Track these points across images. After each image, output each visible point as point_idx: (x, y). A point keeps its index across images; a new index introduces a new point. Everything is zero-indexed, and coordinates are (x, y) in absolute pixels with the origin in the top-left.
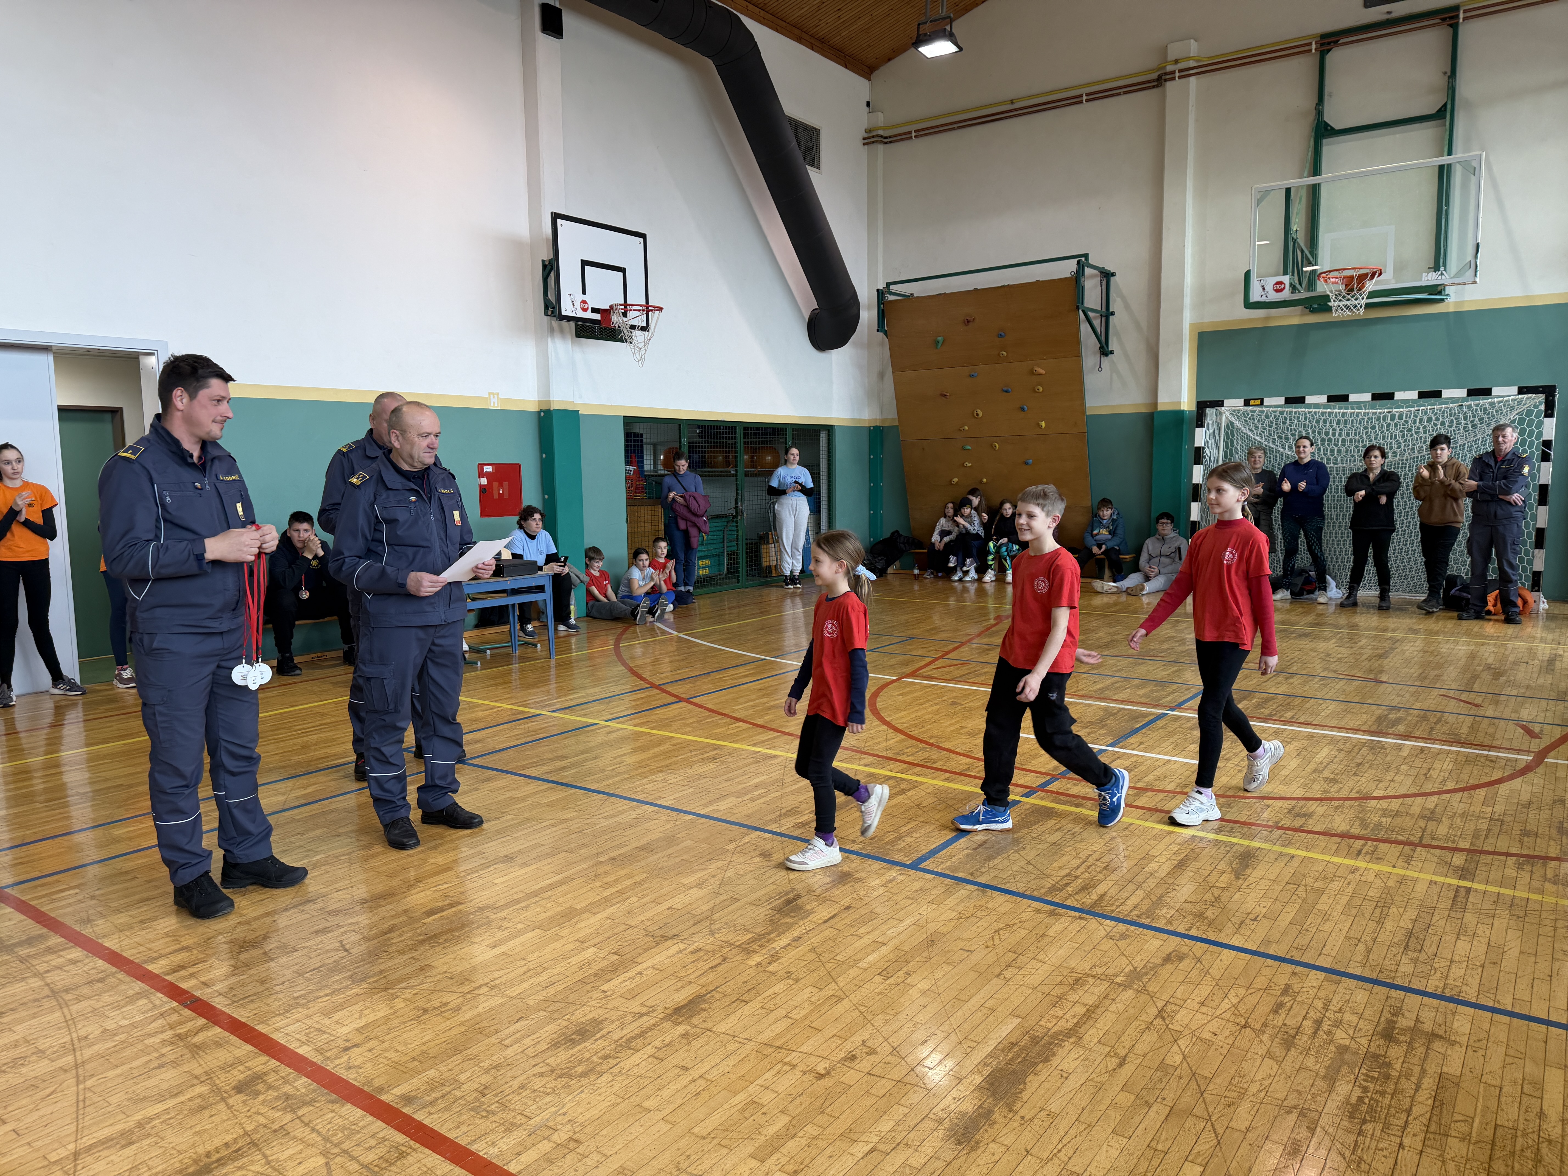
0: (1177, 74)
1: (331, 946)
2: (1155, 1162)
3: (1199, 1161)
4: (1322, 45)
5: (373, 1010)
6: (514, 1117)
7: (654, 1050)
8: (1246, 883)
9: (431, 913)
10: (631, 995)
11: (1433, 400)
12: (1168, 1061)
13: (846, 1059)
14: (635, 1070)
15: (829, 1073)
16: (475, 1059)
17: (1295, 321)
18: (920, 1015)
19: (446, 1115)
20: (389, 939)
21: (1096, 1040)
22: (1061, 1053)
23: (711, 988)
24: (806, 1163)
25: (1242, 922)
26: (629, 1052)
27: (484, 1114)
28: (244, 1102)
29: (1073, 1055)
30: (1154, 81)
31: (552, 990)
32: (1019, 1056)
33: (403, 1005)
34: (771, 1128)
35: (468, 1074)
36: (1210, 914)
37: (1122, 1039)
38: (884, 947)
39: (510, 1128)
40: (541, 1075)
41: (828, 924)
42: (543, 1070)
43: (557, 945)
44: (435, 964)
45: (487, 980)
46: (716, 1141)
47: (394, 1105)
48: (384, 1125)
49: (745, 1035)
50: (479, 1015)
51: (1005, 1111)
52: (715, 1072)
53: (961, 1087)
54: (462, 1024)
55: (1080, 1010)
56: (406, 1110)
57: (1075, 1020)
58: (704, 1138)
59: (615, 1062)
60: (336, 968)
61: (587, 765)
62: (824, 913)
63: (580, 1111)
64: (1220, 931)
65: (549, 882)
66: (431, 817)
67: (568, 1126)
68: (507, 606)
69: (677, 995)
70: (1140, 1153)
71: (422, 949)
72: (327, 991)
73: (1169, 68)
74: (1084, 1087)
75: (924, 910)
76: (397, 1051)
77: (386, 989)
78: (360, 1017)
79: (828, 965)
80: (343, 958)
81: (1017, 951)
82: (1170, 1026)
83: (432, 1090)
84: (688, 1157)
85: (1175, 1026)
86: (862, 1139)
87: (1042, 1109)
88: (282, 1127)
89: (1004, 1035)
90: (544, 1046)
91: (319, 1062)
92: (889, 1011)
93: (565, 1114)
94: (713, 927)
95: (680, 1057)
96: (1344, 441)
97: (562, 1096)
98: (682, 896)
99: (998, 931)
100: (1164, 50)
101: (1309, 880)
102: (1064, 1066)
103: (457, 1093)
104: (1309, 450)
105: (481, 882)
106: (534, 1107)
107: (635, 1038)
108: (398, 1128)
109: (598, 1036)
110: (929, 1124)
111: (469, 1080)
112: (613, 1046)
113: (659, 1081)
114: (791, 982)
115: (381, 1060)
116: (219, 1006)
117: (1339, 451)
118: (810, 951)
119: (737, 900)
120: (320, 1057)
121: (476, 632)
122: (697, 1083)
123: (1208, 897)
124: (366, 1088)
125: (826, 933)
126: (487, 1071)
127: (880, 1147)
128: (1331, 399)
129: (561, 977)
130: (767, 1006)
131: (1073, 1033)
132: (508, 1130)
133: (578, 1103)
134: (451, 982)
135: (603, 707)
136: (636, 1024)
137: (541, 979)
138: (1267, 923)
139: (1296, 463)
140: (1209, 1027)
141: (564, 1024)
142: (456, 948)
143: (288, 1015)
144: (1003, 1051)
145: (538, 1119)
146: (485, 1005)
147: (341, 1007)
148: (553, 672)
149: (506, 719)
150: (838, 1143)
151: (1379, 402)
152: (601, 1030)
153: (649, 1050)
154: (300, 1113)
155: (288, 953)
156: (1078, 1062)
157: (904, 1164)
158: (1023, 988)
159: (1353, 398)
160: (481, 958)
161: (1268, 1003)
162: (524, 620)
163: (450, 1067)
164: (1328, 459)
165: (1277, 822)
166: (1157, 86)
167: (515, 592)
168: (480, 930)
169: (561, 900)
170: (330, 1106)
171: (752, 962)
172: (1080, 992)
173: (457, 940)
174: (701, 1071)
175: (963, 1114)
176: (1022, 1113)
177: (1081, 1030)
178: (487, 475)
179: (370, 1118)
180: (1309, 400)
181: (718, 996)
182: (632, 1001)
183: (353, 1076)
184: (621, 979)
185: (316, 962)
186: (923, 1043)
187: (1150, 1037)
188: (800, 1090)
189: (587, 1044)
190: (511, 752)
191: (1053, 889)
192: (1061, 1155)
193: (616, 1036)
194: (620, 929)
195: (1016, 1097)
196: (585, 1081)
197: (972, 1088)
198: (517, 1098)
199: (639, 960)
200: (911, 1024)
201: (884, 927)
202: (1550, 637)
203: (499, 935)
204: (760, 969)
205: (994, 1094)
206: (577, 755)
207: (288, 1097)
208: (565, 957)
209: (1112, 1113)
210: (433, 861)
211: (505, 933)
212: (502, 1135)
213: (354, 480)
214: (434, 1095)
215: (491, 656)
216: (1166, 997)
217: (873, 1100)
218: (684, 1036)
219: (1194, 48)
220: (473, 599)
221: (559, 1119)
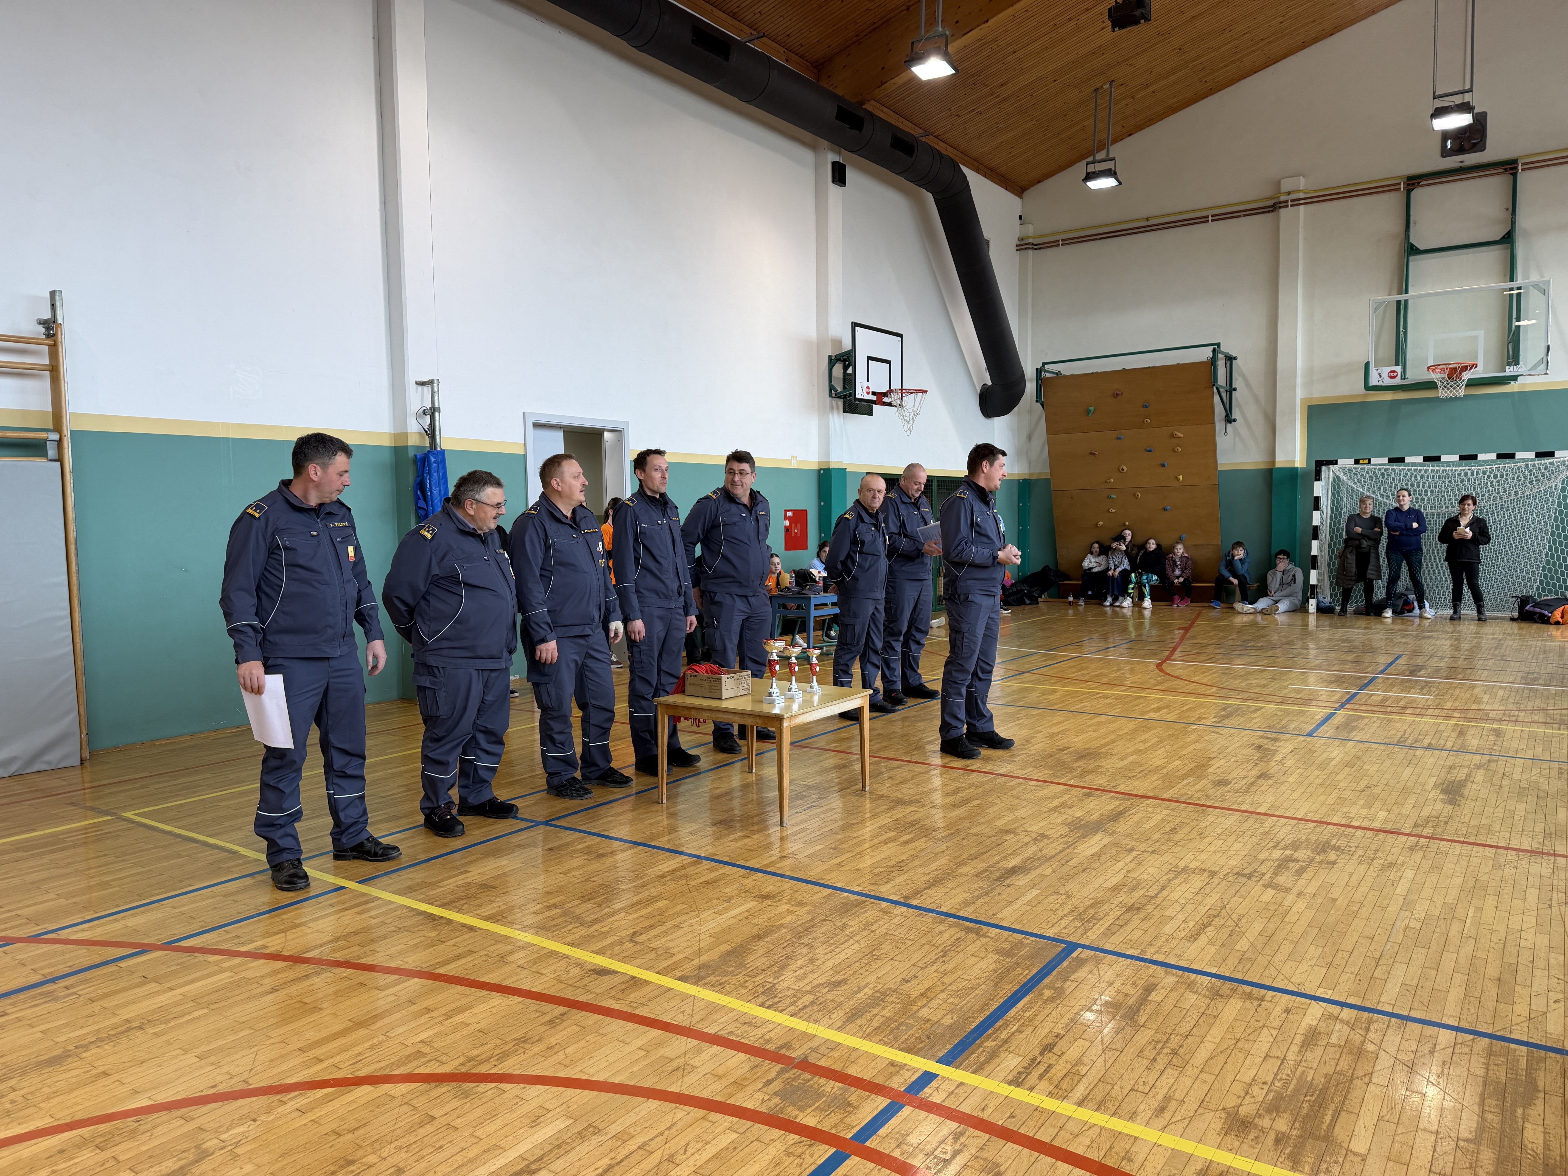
0: (1290, 203)
4: (1408, 185)
21: (1481, 781)
22: (1468, 785)
25: (1517, 750)
29: (1475, 785)
30: (1269, 207)
32: (1448, 785)
36: (1496, 748)
37: (1493, 781)
41: (1293, 753)
51: (1460, 798)
52: (1307, 791)
55: (1463, 775)
57: (1463, 778)
64: (1508, 753)
73: (1283, 198)
74: (1490, 792)
75: (1338, 750)
85: (1515, 778)
87: (1477, 797)
89: (1434, 782)
99: (1388, 754)
100: (1278, 184)
101: (1540, 737)
102: (1474, 788)
110: (1431, 801)
122: (1305, 793)
123: (1489, 743)
128: (1426, 459)
131: (1467, 780)
138: (1530, 750)
139: (1397, 509)
151: (1463, 462)
156: (1479, 787)
158: (1425, 769)
159: (1444, 458)
166: (1272, 211)
174: (1301, 791)
176: (1469, 798)
177: (1470, 780)
180: (1408, 460)
187: (1506, 781)
195: (1462, 794)
197: (1438, 792)
201: (1325, 754)
205: (1450, 794)
216: (1501, 771)
219: (1302, 183)
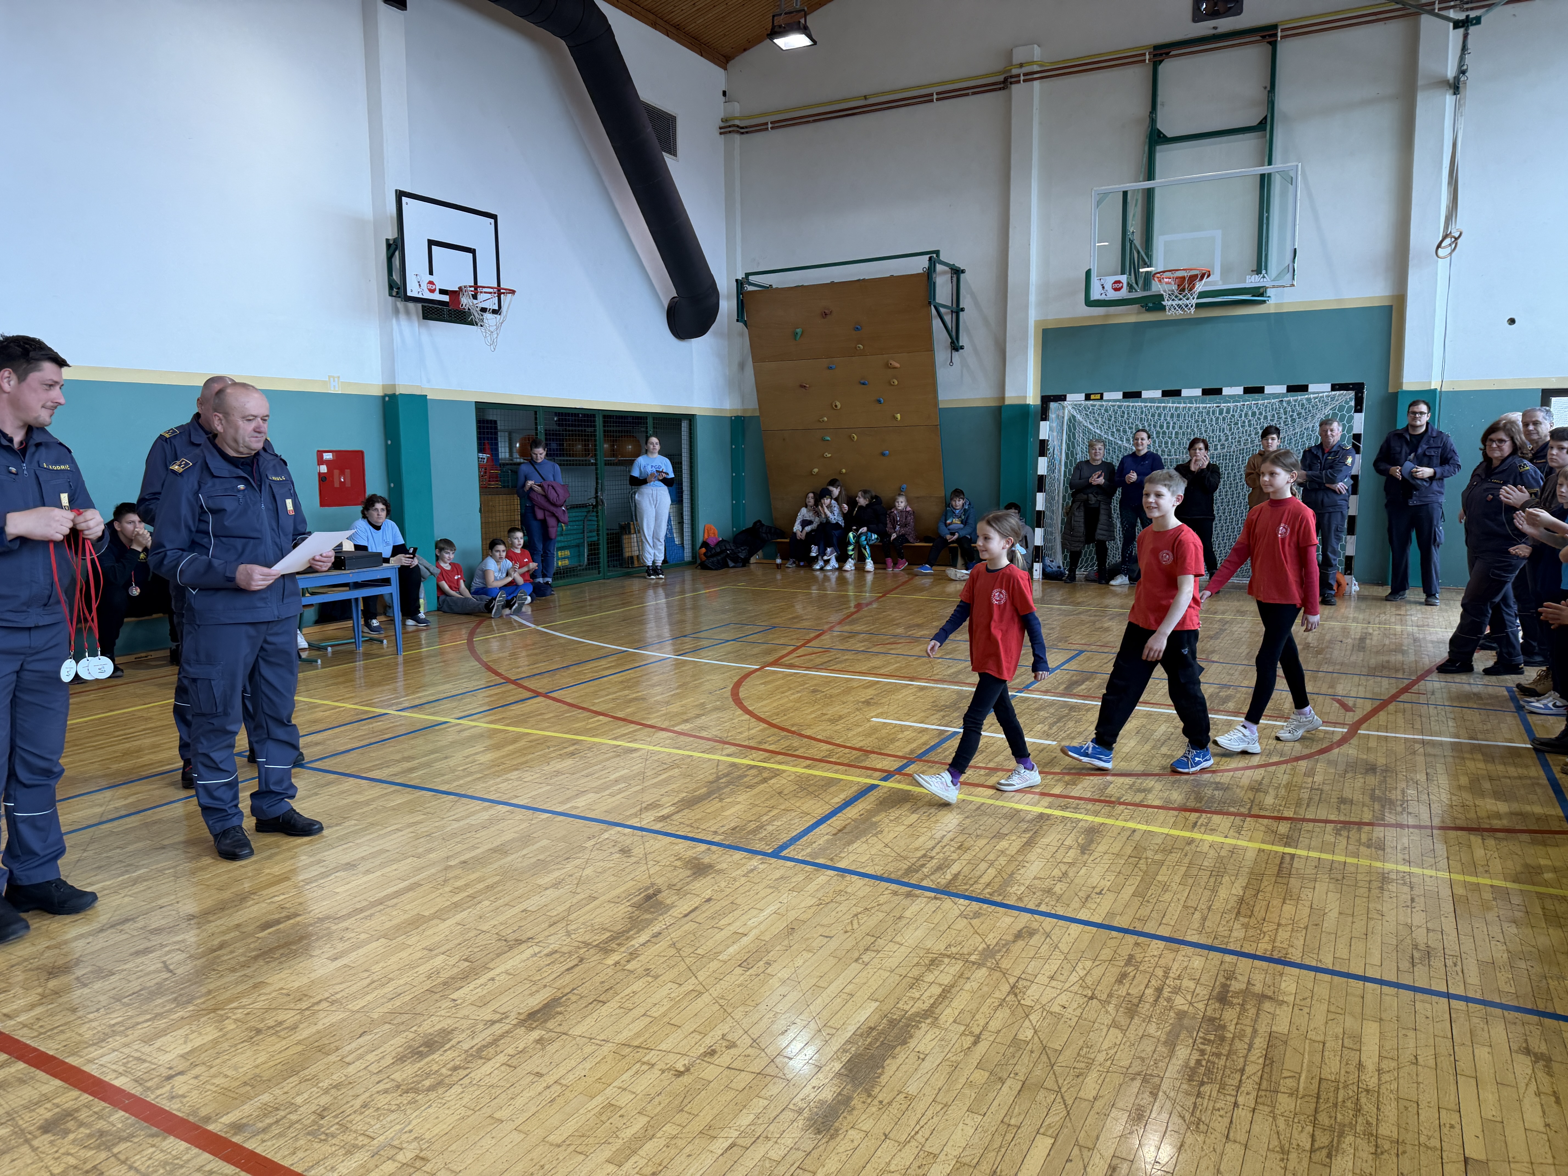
0: (1022, 78)
1: (153, 968)
2: (1009, 1137)
3: (1050, 1132)
4: (1154, 56)
5: (200, 1034)
6: (356, 1139)
7: (507, 1058)
8: (1092, 858)
9: (266, 926)
10: (482, 1003)
11: (1256, 396)
12: (1021, 1036)
13: (705, 1054)
14: (487, 1079)
15: (688, 1070)
16: (314, 1080)
17: (1133, 319)
18: (780, 1005)
19: (282, 1141)
20: (219, 957)
21: (952, 1020)
22: (919, 1034)
23: (567, 990)
24: (664, 1164)
25: (1089, 896)
26: (480, 1062)
27: (323, 1137)
28: (51, 1142)
29: (929, 1036)
30: (1000, 82)
31: (398, 1002)
32: (877, 1040)
33: (233, 1026)
34: (628, 1130)
35: (306, 1096)
36: (1058, 889)
37: (977, 1017)
38: (745, 938)
39: (351, 1150)
40: (386, 1091)
41: (689, 918)
42: (388, 1086)
43: (404, 954)
44: (269, 981)
45: (327, 995)
46: (572, 1148)
47: (223, 1135)
48: (211, 1157)
49: (602, 1037)
50: (318, 1032)
51: (864, 1096)
52: (571, 1076)
53: (820, 1075)
54: (299, 1043)
55: (936, 990)
56: (236, 1139)
57: (932, 1001)
58: (559, 1146)
59: (466, 1072)
60: (159, 990)
61: (438, 765)
62: (684, 906)
63: (428, 1126)
64: (1068, 905)
65: (395, 889)
66: (266, 825)
67: (415, 1144)
68: (349, 601)
69: (531, 999)
70: (994, 1129)
71: (256, 966)
72: (148, 1017)
73: (1015, 71)
74: (940, 1067)
75: (785, 898)
76: (226, 1076)
77: (214, 1010)
78: (185, 1042)
79: (688, 960)
80: (166, 979)
81: (875, 935)
82: (1022, 1002)
83: (265, 1115)
84: (542, 1167)
85: (1027, 1002)
86: (721, 1135)
87: (900, 1092)
88: (95, 1167)
89: (863, 1019)
90: (389, 1060)
91: (138, 1094)
92: (749, 1002)
93: (411, 1131)
94: (570, 928)
95: (535, 1063)
96: (1177, 433)
97: (408, 1112)
98: (537, 898)
99: (856, 915)
100: (1010, 53)
101: (1149, 854)
102: (921, 1048)
103: (293, 1117)
104: (1146, 442)
105: (320, 892)
106: (378, 1126)
107: (486, 1046)
108: (228, 1159)
109: (447, 1046)
110: (789, 1115)
111: (306, 1102)
112: (463, 1056)
113: (512, 1089)
114: (650, 979)
115: (208, 1087)
116: (23, 1040)
117: (1173, 444)
118: (670, 946)
119: (595, 898)
120: (140, 1089)
121: (317, 629)
122: (553, 1089)
123: (1057, 873)
124: (191, 1119)
125: (686, 927)
126: (326, 1092)
127: (740, 1141)
128: (1166, 394)
129: (408, 987)
130: (626, 1005)
131: (930, 1014)
132: (349, 1153)
133: (426, 1119)
134: (288, 998)
135: (454, 704)
136: (488, 1032)
137: (386, 990)
138: (1111, 897)
139: (1134, 455)
140: (1059, 1001)
141: (411, 1036)
142: (292, 963)
143: (103, 1044)
144: (861, 1035)
145: (382, 1138)
146: (326, 1021)
147: (164, 1033)
148: (401, 669)
149: (348, 720)
150: (697, 1141)
151: (1208, 397)
152: (450, 1040)
153: (502, 1058)
154: (116, 1150)
155: (103, 977)
156: (934, 1043)
157: (764, 1158)
158: (881, 971)
159: (1185, 393)
160: (320, 972)
161: (1114, 972)
162: (369, 615)
163: (285, 1090)
164: (1163, 451)
165: (1119, 798)
166: (1004, 88)
167: (357, 585)
168: (320, 943)
169: (408, 907)
170: (150, 1140)
171: (610, 961)
172: (936, 973)
173: (294, 954)
174: (556, 1077)
175: (822, 1102)
176: (880, 1097)
177: (937, 1011)
178: (328, 463)
179: (195, 1151)
180: (1145, 394)
181: (574, 998)
182: (484, 1009)
183: (176, 1107)
184: (472, 986)
185: (135, 985)
186: (783, 1033)
187: (1003, 1014)
188: (659, 1089)
189: (435, 1056)
190: (353, 754)
191: (909, 871)
192: (919, 1136)
193: (466, 1046)
194: (472, 934)
195: (874, 1081)
196: (433, 1095)
197: (831, 1075)
198: (360, 1118)
199: (491, 965)
200: (771, 1015)
201: (744, 918)
202: (1361, 617)
203: (340, 946)
204: (618, 967)
205: (853, 1079)
206: (426, 755)
207: (102, 1133)
208: (412, 966)
209: (966, 1091)
210: (268, 871)
211: (347, 945)
212: (342, 1158)
213: (176, 467)
214: (268, 1121)
215: (333, 653)
216: (1017, 973)
217: (732, 1094)
218: (539, 1041)
219: (1037, 53)
220: (313, 594)
221: (404, 1137)
